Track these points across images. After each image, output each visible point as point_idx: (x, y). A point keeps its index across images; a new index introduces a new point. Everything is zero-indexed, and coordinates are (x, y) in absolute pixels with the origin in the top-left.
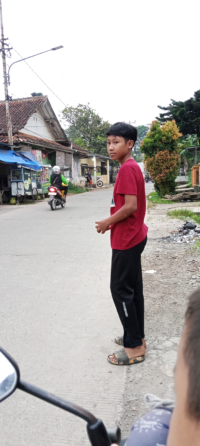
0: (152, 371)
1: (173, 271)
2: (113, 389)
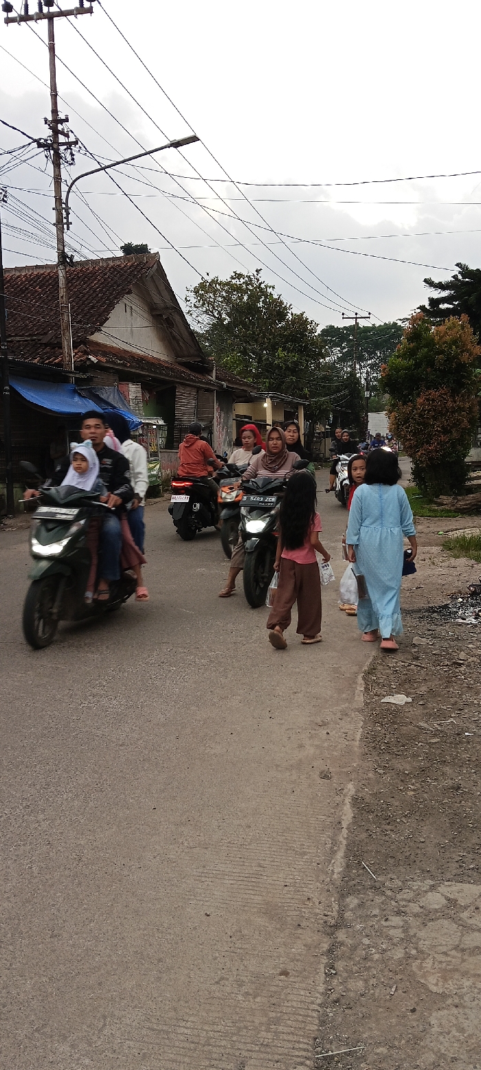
0: (391, 974)
1: (452, 700)
2: (289, 1019)
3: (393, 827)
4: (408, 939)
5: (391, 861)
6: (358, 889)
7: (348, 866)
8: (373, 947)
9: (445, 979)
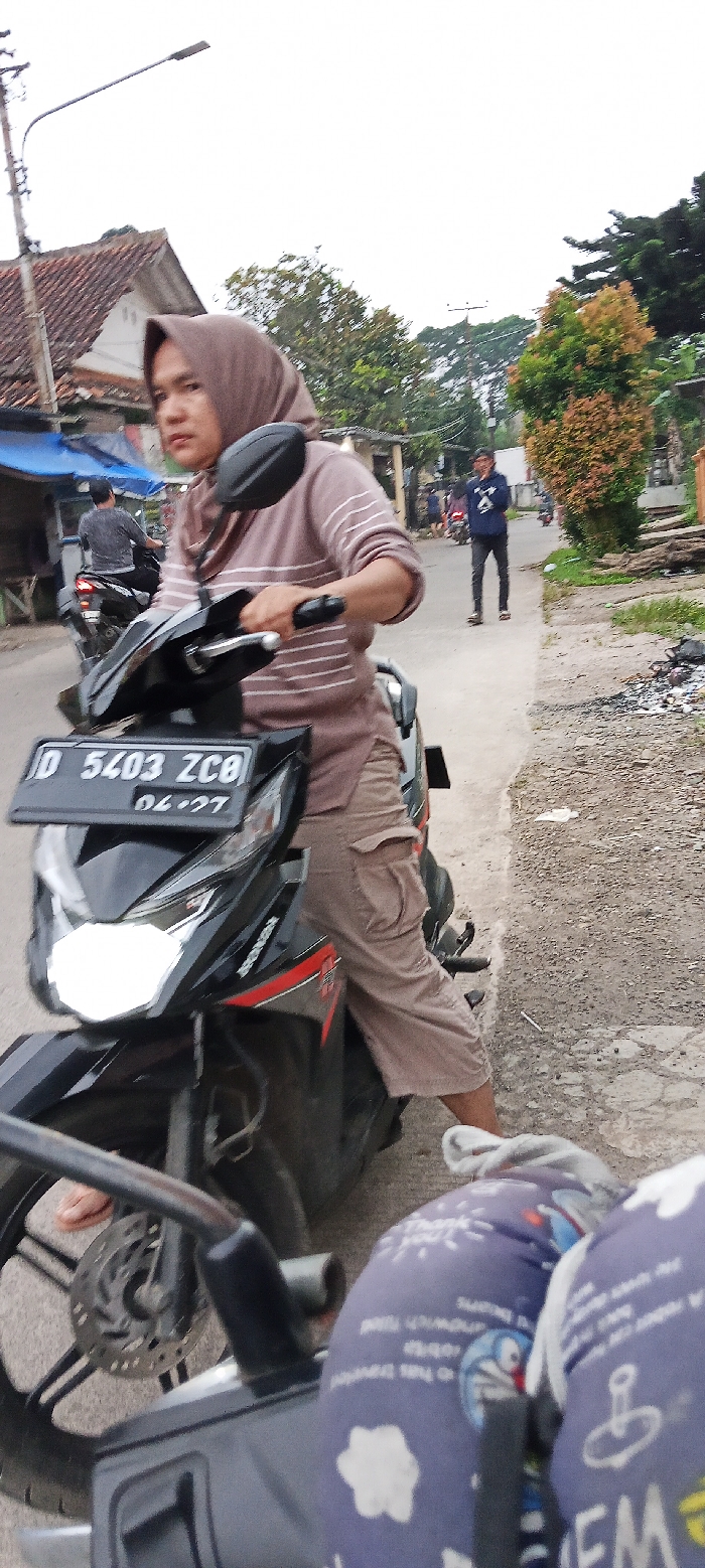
1: (636, 810)
3: (561, 968)
4: (591, 1097)
5: (562, 1008)
6: (517, 1045)
7: (502, 1019)
8: (543, 1111)
9: (644, 1140)
